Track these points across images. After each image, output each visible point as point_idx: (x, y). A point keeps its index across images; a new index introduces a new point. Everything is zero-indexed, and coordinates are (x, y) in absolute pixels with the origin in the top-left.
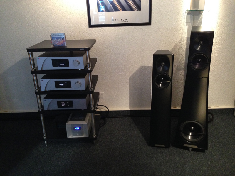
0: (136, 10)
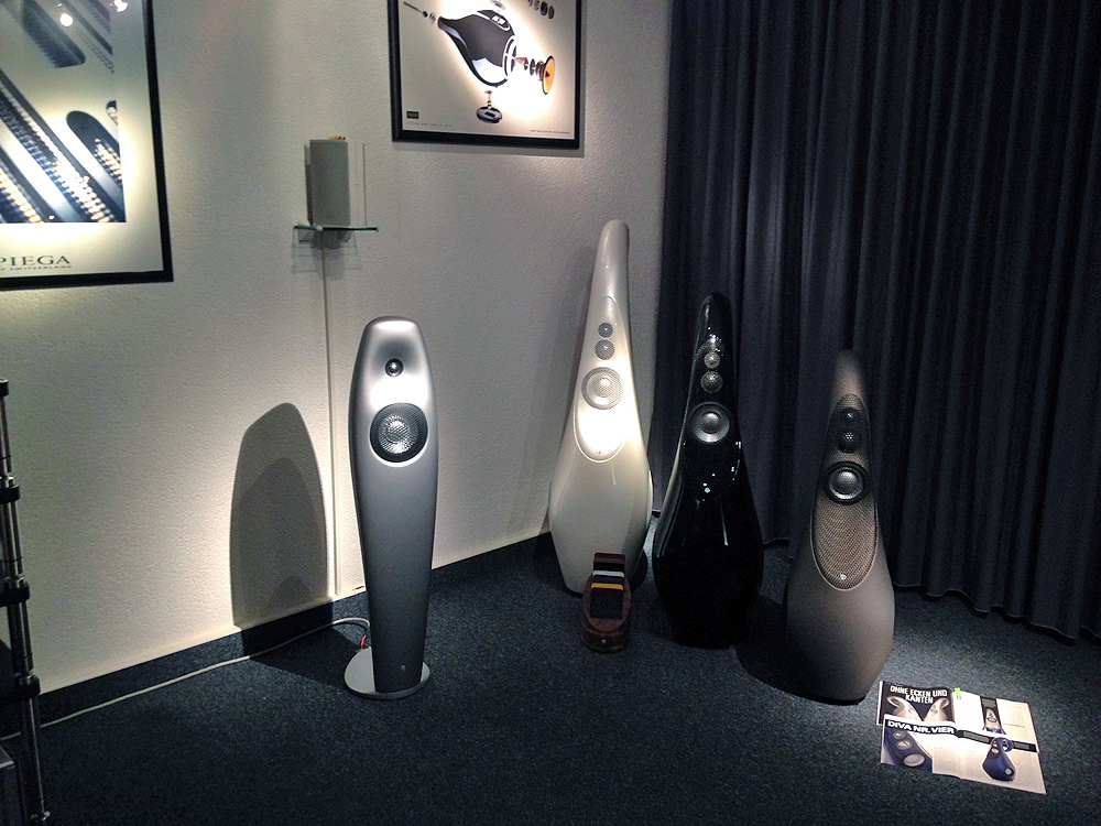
0: (107, 219)
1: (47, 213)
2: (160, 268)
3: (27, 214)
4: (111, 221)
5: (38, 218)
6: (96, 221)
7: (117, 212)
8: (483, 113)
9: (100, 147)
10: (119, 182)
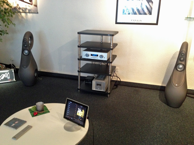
1: (140, 14)
2: (156, 23)
3: (137, 13)
4: (149, 15)
5: (138, 14)
6: (147, 15)
7: (150, 13)
9: (150, 3)
10: (152, 8)
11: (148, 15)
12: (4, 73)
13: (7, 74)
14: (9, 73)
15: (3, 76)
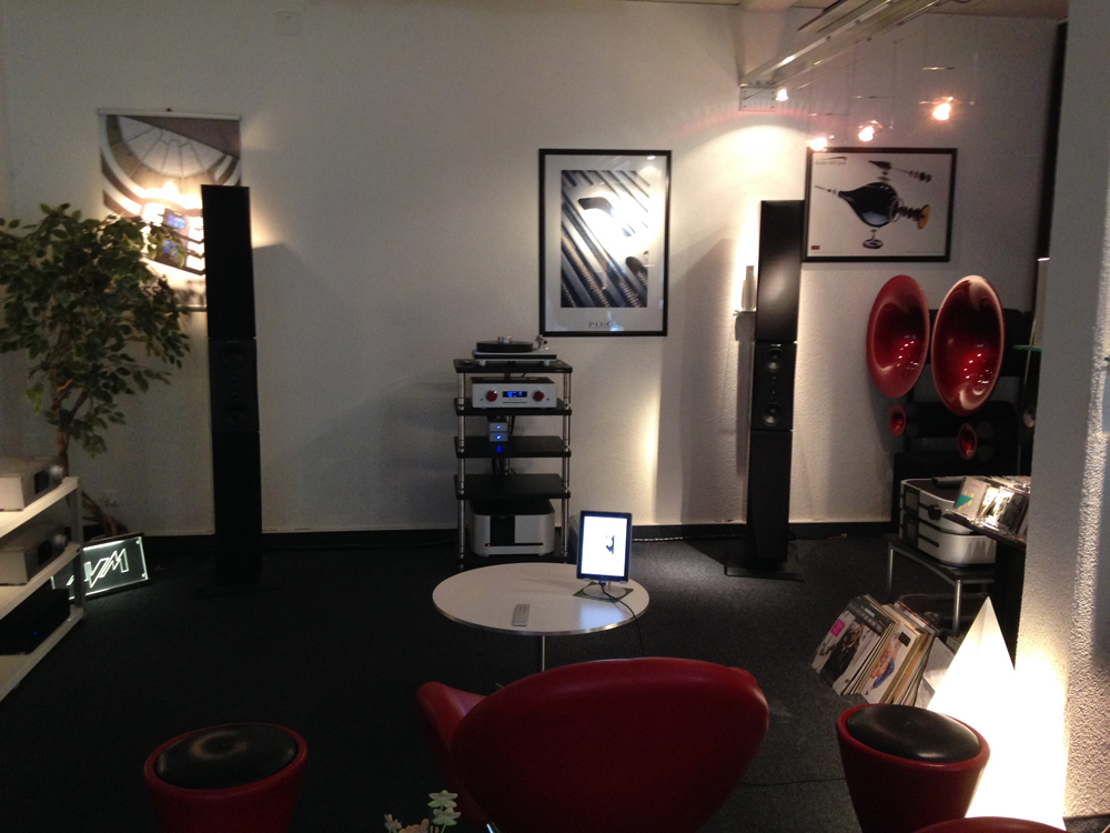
1: (613, 304)
2: (660, 329)
3: (604, 303)
4: (640, 306)
5: (608, 305)
6: (633, 306)
7: (643, 302)
8: (868, 243)
10: (645, 288)
11: (637, 311)
12: (107, 553)
13: (118, 554)
14: (124, 550)
15: (103, 563)
